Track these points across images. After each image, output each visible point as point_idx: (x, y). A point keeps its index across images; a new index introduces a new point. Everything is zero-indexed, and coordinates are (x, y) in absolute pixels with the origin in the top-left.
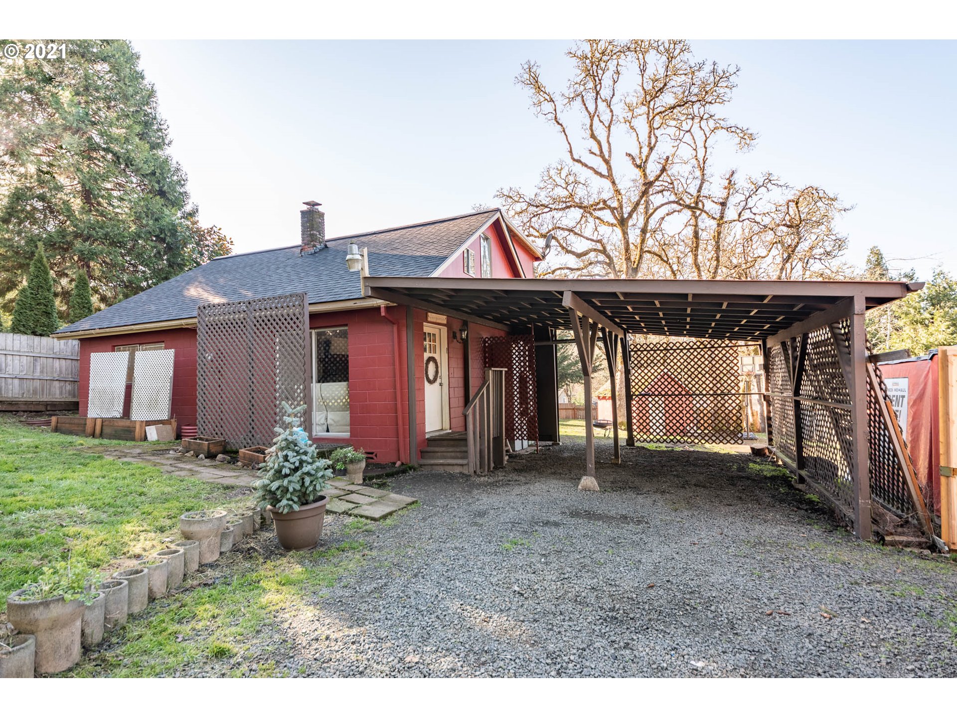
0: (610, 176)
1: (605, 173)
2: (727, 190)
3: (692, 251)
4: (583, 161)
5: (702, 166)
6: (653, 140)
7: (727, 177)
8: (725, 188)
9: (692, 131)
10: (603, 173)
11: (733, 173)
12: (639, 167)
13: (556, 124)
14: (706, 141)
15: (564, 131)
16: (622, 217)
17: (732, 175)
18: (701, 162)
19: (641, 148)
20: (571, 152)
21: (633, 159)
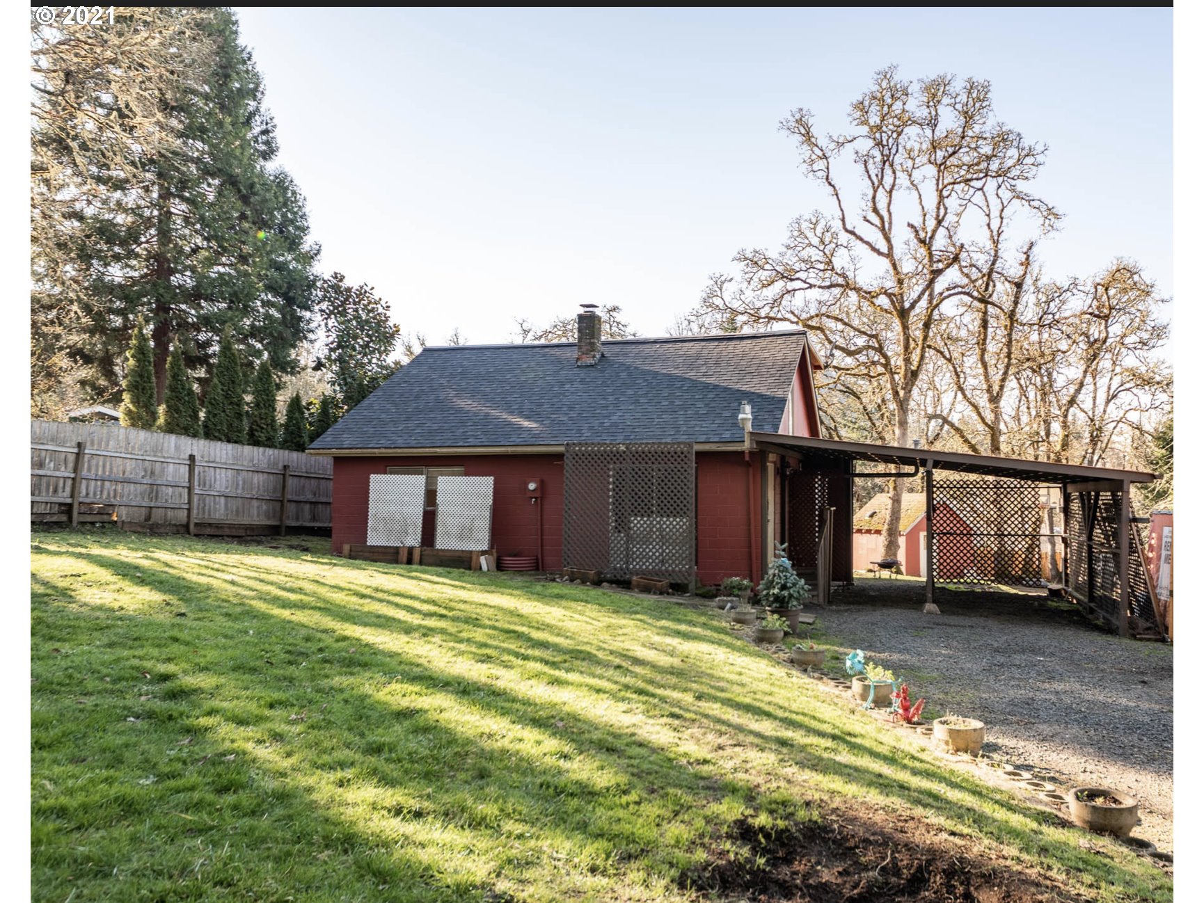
0: (889, 255)
1: (885, 249)
2: (1024, 267)
3: (978, 343)
4: (858, 232)
5: (996, 238)
6: (942, 212)
7: (1025, 250)
8: (1022, 264)
9: (985, 189)
10: (882, 250)
11: (1031, 245)
12: (922, 242)
13: (827, 184)
14: (1002, 210)
15: (837, 195)
16: (902, 307)
17: (1030, 248)
18: (995, 233)
19: (925, 215)
20: (843, 220)
21: (917, 232)
